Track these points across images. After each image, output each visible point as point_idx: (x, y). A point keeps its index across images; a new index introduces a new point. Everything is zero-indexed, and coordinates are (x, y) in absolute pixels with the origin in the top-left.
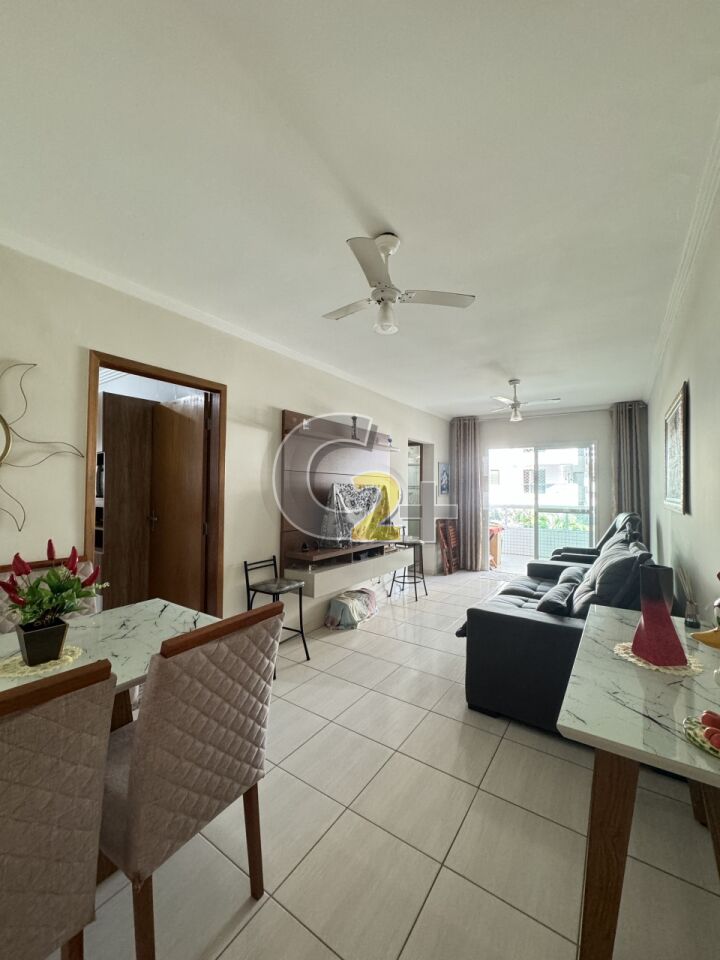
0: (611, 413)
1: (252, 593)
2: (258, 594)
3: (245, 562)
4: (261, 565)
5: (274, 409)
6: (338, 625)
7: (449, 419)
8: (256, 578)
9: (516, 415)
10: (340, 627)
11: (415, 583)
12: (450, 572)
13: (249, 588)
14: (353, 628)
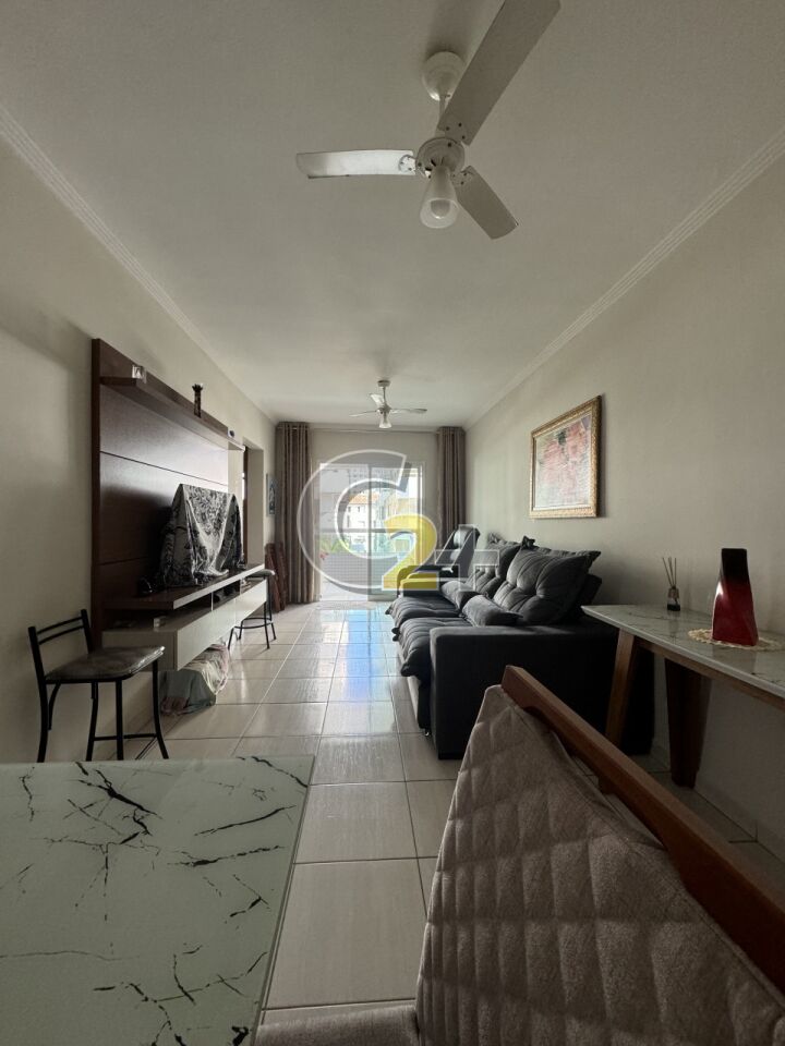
0: (437, 436)
1: (50, 688)
2: (63, 687)
3: (32, 630)
4: (61, 630)
5: (78, 332)
6: (186, 707)
7: (276, 423)
8: (55, 656)
9: (385, 422)
10: (190, 709)
11: (265, 625)
12: (282, 609)
13: (42, 680)
14: (209, 705)
